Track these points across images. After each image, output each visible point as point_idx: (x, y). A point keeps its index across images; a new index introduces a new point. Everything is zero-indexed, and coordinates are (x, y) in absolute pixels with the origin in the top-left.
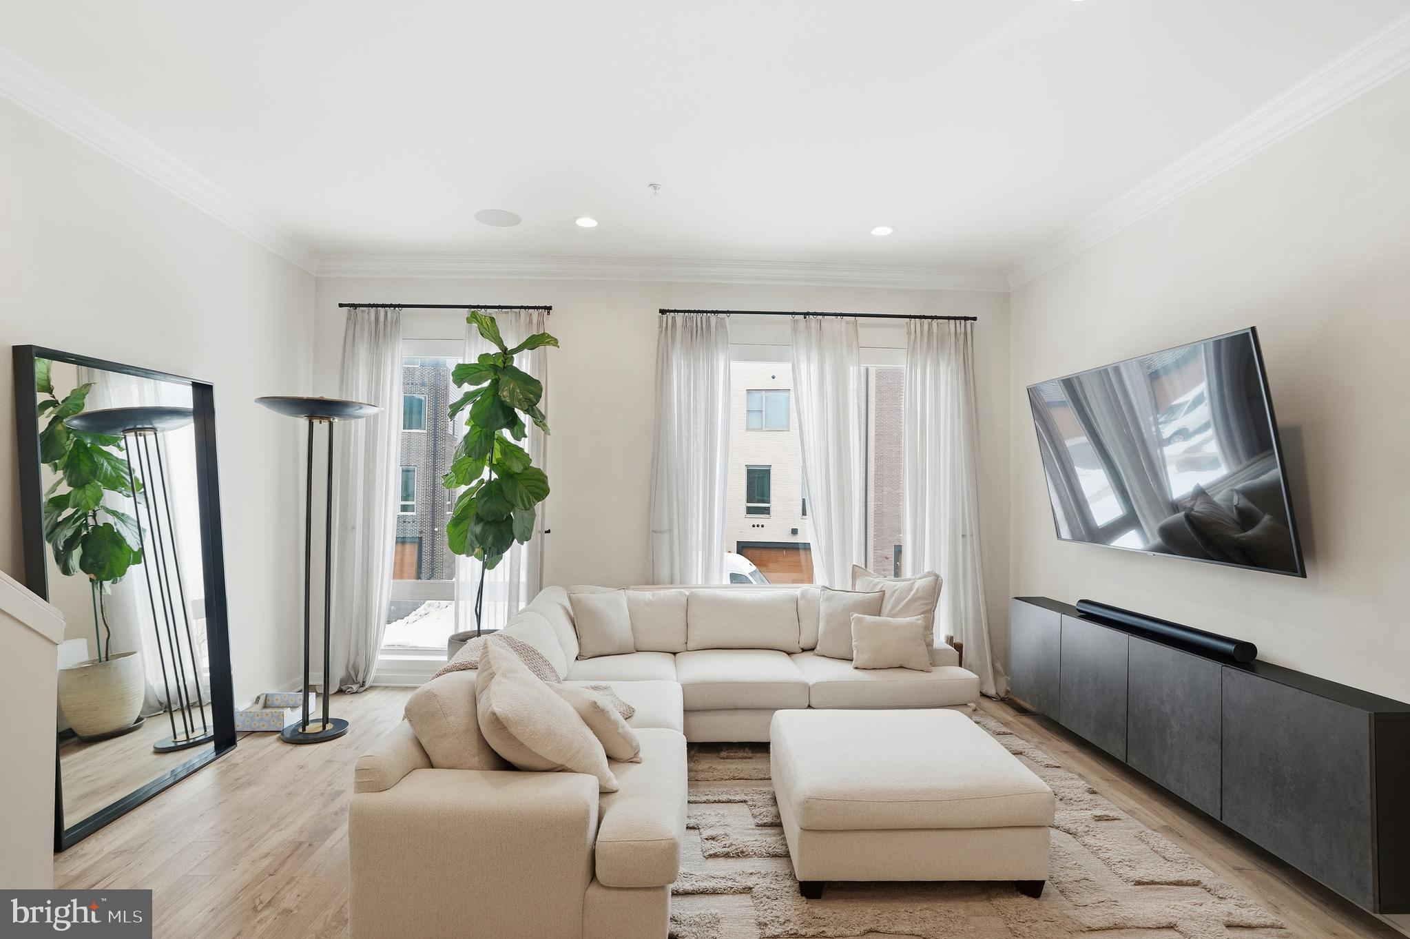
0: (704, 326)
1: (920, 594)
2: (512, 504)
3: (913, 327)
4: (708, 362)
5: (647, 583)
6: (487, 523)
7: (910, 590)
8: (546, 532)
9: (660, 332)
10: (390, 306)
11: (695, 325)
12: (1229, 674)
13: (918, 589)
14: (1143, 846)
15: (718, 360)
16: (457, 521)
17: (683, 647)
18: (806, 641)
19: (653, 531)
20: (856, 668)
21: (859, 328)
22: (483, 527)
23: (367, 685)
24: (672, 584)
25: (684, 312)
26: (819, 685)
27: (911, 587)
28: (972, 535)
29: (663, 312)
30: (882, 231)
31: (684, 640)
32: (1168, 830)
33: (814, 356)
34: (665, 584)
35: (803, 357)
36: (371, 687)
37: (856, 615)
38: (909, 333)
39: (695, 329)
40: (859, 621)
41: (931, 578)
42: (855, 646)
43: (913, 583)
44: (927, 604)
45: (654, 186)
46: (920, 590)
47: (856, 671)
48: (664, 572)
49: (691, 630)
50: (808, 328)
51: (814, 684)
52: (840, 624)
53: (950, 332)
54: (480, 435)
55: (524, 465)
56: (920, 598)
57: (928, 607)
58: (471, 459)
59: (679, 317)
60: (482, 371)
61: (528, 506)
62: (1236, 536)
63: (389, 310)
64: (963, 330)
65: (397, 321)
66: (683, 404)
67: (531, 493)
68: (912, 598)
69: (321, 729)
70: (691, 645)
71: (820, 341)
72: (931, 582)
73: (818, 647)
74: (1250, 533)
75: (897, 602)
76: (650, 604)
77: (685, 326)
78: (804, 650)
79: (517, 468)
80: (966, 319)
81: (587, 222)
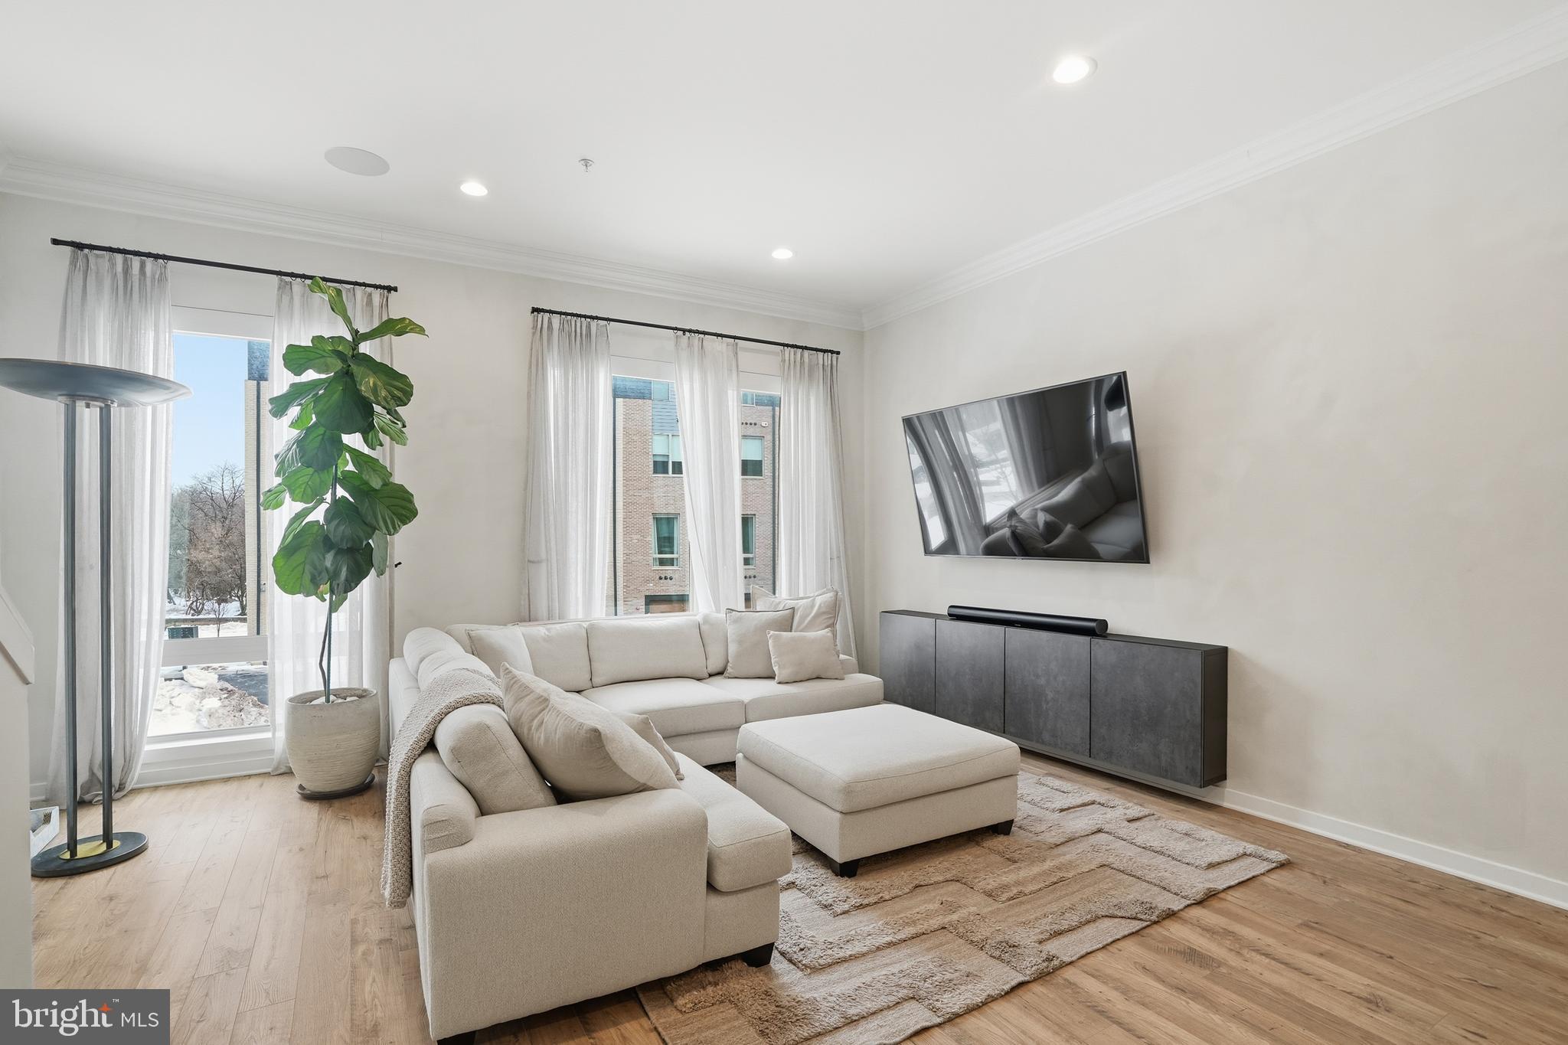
0: (584, 333)
1: (823, 610)
2: (371, 527)
3: (787, 355)
4: (587, 371)
5: (522, 620)
6: (340, 552)
7: (812, 606)
8: (396, 566)
9: (534, 334)
10: (149, 255)
11: (573, 329)
12: (1098, 643)
13: (820, 605)
14: (1045, 788)
15: (598, 372)
16: (289, 550)
17: (587, 684)
18: (714, 665)
19: (529, 561)
20: (779, 683)
21: (739, 353)
22: (334, 557)
23: (129, 787)
24: (549, 619)
25: (561, 313)
26: (754, 701)
27: (813, 603)
28: (839, 557)
29: (535, 310)
30: (782, 254)
31: (588, 676)
32: (1049, 774)
33: (697, 376)
34: (543, 620)
35: (685, 375)
36: (133, 791)
37: (772, 632)
38: (784, 361)
39: (573, 334)
40: (776, 638)
41: (831, 594)
42: (776, 662)
43: (814, 600)
44: (830, 618)
45: (586, 162)
46: (822, 605)
47: (780, 685)
48: (541, 606)
49: (595, 665)
50: (690, 345)
51: (751, 701)
52: (755, 642)
53: (818, 364)
54: (323, 439)
55: (383, 480)
56: (824, 613)
57: (831, 622)
58: (310, 470)
59: (556, 319)
60: (324, 356)
61: (392, 530)
62: (1045, 547)
63: (149, 261)
64: (830, 362)
65: (162, 279)
66: (560, 418)
67: (394, 514)
68: (817, 612)
69: (104, 848)
70: (597, 680)
71: (702, 361)
72: (831, 597)
73: (729, 670)
74: (1056, 542)
75: (803, 618)
76: (548, 640)
77: (562, 330)
78: (710, 675)
79: (376, 483)
80: (832, 352)
81: (474, 188)
